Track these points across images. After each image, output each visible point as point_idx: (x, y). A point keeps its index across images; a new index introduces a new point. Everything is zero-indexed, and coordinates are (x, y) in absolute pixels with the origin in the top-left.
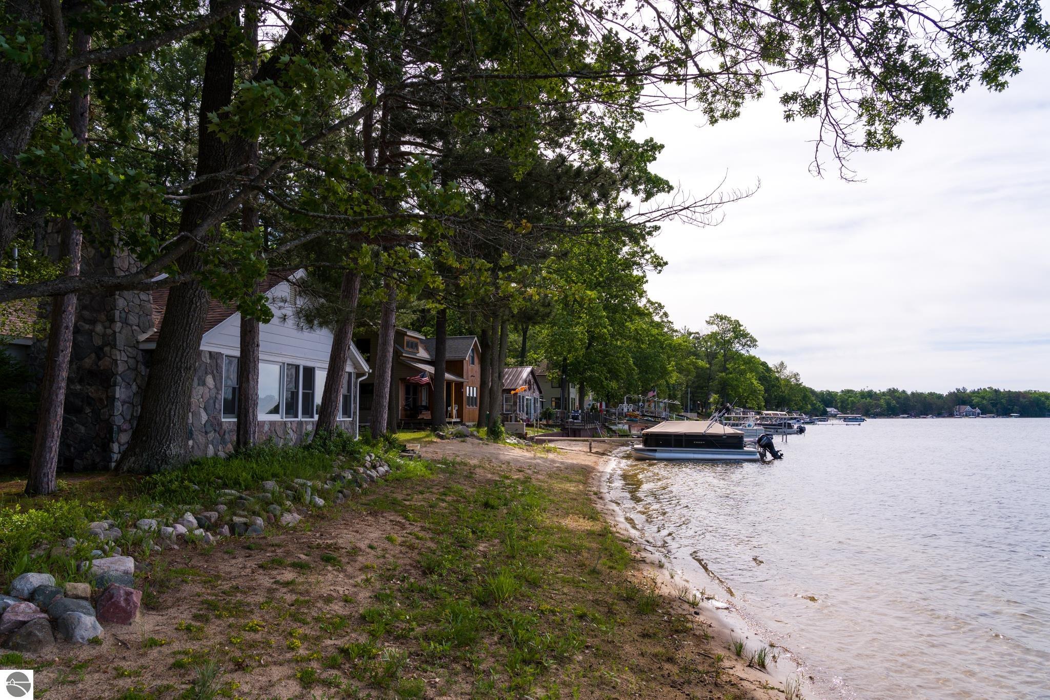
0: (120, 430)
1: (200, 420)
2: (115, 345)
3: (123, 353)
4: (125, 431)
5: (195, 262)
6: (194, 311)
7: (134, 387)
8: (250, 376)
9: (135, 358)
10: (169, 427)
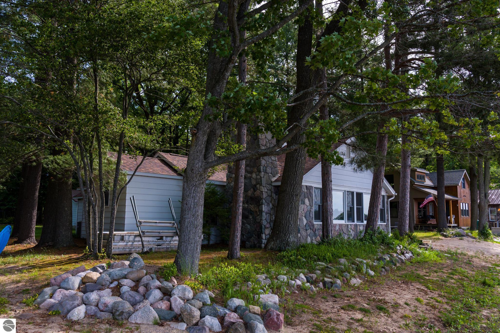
0: (266, 228)
1: (303, 223)
2: (261, 184)
3: (265, 188)
4: (268, 228)
5: (298, 138)
6: (299, 164)
7: (271, 205)
8: (328, 199)
9: (270, 190)
10: (289, 226)
